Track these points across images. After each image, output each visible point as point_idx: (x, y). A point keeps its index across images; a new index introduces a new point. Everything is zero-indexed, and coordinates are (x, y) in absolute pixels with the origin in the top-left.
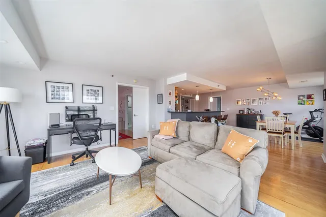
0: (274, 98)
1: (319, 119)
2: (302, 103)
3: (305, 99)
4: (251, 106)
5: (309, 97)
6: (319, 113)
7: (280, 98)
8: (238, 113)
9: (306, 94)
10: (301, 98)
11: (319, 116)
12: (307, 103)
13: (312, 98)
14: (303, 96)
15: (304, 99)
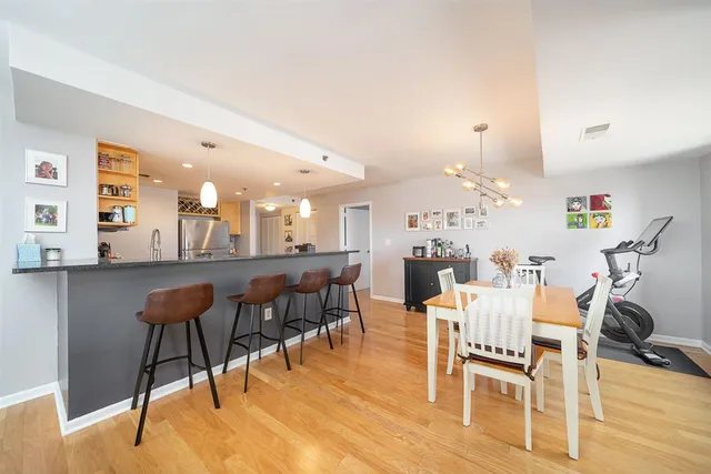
0: (499, 203)
1: (632, 276)
2: (576, 223)
3: (587, 211)
4: (446, 233)
5: (597, 202)
6: (630, 257)
7: (517, 202)
8: (412, 256)
9: (588, 193)
10: (576, 205)
11: (633, 267)
12: (590, 222)
13: (605, 208)
14: (579, 200)
15: (582, 212)
